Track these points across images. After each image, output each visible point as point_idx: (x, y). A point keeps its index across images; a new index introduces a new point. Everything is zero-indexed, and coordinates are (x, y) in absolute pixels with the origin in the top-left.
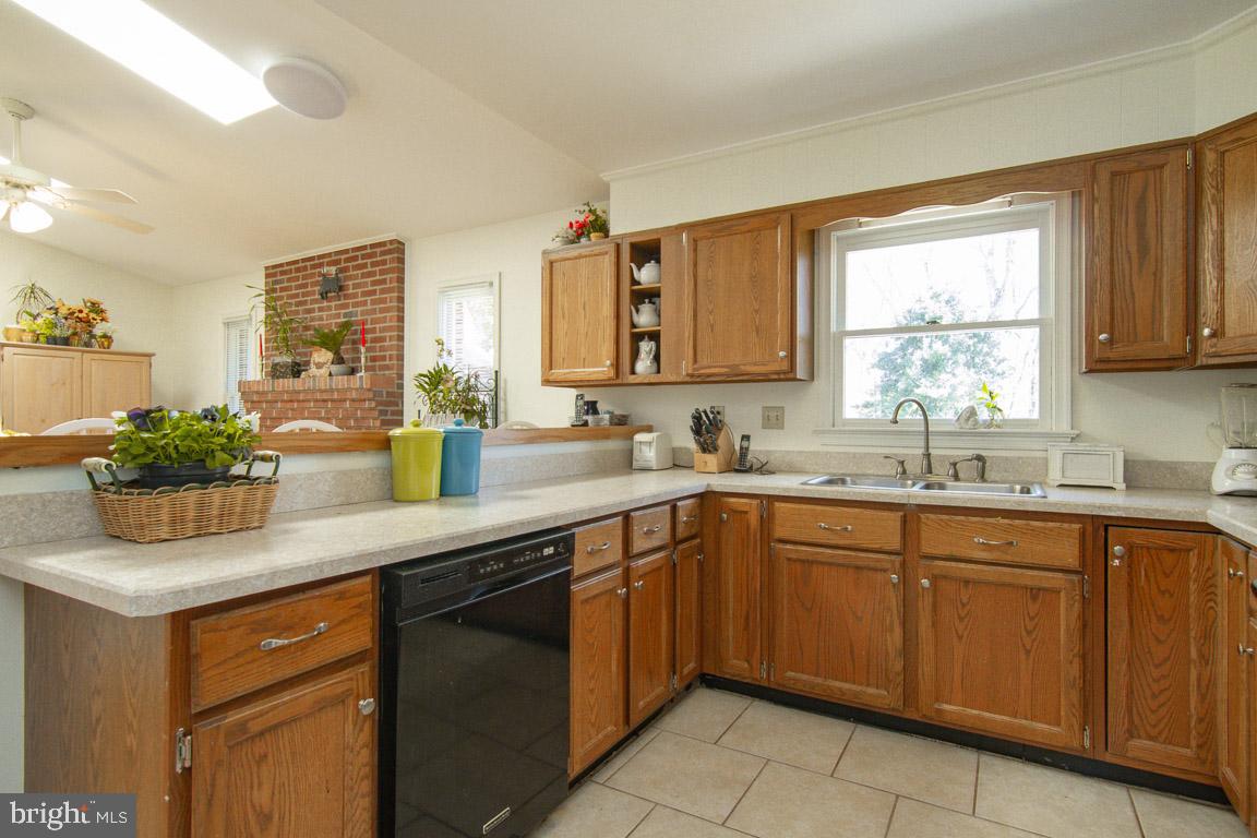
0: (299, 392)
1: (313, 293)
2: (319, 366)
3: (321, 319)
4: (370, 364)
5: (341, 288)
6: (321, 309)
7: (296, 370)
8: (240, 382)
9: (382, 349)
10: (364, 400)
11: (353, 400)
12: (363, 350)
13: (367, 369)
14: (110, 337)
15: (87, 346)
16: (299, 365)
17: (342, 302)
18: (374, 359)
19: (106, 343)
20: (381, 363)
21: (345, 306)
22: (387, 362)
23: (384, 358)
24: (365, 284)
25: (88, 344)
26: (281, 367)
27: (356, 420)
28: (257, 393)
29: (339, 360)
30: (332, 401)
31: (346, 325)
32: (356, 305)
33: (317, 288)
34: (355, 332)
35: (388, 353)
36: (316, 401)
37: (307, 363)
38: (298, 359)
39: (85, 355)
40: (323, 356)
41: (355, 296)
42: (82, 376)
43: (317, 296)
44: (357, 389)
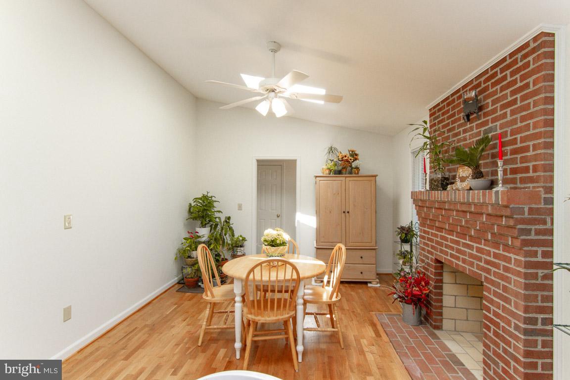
0: (445, 202)
1: (459, 119)
2: (463, 179)
3: (465, 139)
4: (509, 176)
5: (480, 109)
6: (465, 131)
7: (444, 183)
8: (412, 192)
9: (524, 160)
10: (502, 216)
11: (488, 215)
12: (500, 163)
13: (505, 182)
14: (358, 168)
15: (350, 174)
16: (447, 179)
17: (483, 120)
18: (514, 171)
19: (356, 171)
20: (524, 175)
21: (485, 123)
22: (531, 174)
23: (527, 170)
24: (505, 97)
25: (351, 173)
26: (435, 181)
27: (493, 234)
28: (421, 200)
29: (478, 174)
30: (471, 213)
31: (485, 141)
32: (494, 120)
33: (462, 115)
34: (494, 147)
35: (531, 165)
36: (457, 211)
37: (454, 177)
38: (447, 175)
39: (347, 178)
40: (465, 171)
41: (494, 111)
42: (345, 190)
43: (462, 121)
44: (492, 205)
